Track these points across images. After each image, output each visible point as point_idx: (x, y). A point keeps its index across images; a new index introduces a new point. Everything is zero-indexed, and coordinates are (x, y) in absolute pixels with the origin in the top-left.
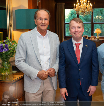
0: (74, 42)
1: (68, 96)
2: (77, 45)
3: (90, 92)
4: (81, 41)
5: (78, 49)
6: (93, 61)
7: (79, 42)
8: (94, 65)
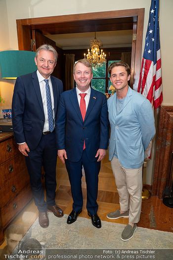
0: (79, 92)
1: (66, 158)
2: (83, 96)
3: (100, 157)
4: (88, 92)
5: (83, 101)
6: (101, 117)
7: (85, 92)
8: (102, 123)
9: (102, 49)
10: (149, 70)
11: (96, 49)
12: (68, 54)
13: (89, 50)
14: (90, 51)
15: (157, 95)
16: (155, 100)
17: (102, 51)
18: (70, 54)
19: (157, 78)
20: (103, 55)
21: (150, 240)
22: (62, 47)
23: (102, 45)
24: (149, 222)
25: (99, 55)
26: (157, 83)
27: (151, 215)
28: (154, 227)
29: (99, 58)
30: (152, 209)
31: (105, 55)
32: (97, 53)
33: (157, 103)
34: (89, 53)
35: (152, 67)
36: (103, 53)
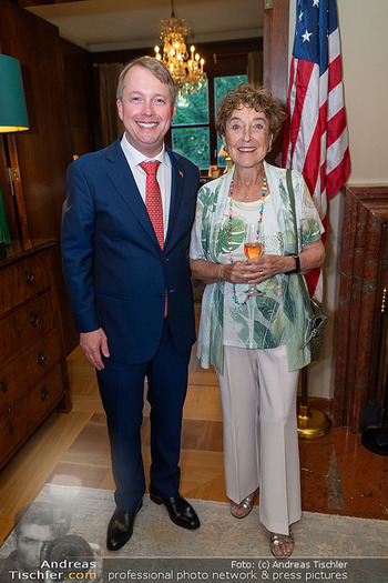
9: (194, 44)
10: (306, 88)
11: (177, 45)
12: (106, 65)
13: (157, 49)
14: (161, 52)
15: (332, 157)
16: (328, 171)
17: (193, 49)
18: (109, 62)
19: (333, 111)
20: (197, 63)
21: (328, 544)
22: (88, 44)
23: (193, 36)
24: (326, 495)
25: (185, 61)
26: (332, 126)
27: (332, 477)
28: (339, 508)
29: (186, 69)
30: (334, 460)
31: (202, 62)
32: (180, 57)
33: (335, 179)
34: (158, 57)
35: (317, 81)
36: (197, 57)
